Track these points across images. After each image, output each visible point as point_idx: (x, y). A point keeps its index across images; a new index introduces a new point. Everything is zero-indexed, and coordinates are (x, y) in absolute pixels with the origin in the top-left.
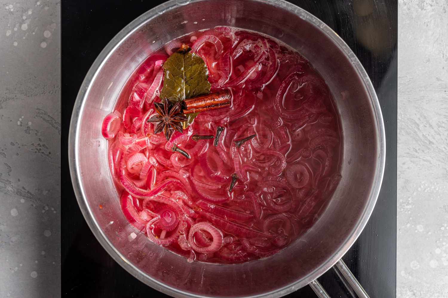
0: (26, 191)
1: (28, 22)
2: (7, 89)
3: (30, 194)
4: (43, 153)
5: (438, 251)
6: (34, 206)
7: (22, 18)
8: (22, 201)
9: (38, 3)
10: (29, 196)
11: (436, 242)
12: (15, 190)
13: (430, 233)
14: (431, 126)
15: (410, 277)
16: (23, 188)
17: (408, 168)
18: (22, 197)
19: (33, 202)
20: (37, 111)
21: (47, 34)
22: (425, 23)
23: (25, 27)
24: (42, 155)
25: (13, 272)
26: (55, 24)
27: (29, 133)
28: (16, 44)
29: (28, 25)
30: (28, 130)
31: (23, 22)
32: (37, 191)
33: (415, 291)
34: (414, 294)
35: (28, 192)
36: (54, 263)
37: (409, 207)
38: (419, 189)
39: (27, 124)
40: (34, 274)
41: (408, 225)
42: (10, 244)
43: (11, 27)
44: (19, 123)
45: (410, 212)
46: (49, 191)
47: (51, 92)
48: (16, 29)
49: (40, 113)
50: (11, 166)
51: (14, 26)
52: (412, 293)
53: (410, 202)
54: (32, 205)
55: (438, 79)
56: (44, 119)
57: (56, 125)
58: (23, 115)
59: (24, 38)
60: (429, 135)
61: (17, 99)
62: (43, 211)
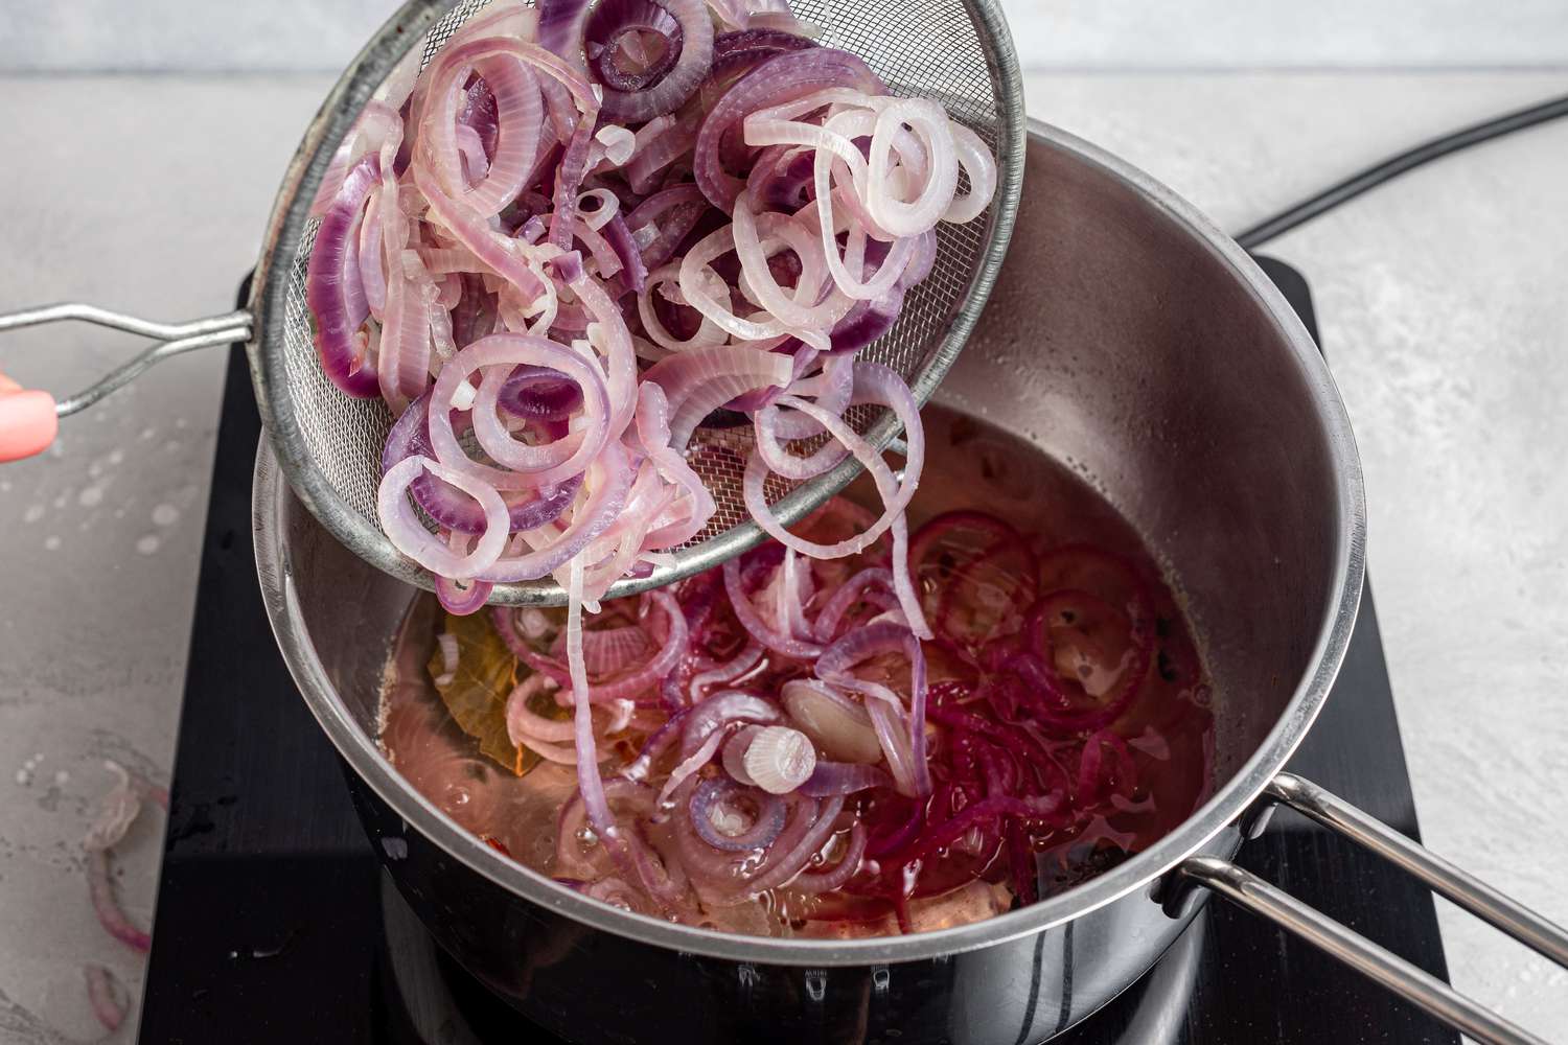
0: (10, 1006)
1: (106, 482)
3: (24, 1014)
7: (87, 472)
9: (148, 434)
10: (17, 1024)
20: (95, 738)
21: (165, 515)
23: (92, 496)
26: (191, 489)
27: (54, 809)
28: (53, 543)
29: (104, 492)
30: (50, 799)
31: (90, 482)
32: (51, 1005)
35: (17, 1008)
39: (53, 778)
43: (43, 499)
44: (22, 777)
47: (155, 679)
48: (61, 503)
49: (105, 743)
51: (58, 494)
55: (1512, 624)
58: (41, 752)
59: (85, 526)
60: (1518, 795)
61: (29, 701)
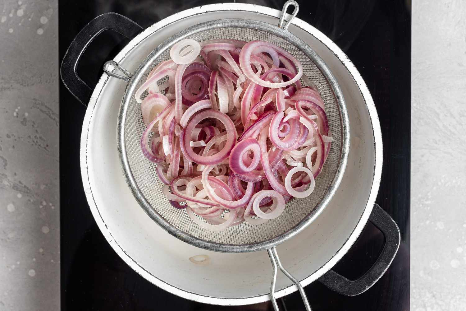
0: (23, 186)
1: (24, 7)
2: (2, 79)
3: (27, 188)
4: (40, 145)
5: (460, 250)
6: (32, 201)
7: (18, 3)
8: (20, 196)
10: (26, 191)
11: (458, 240)
12: (12, 184)
13: (451, 231)
14: (452, 115)
15: (430, 278)
16: (20, 182)
17: (428, 161)
18: (18, 192)
19: (31, 197)
20: (34, 101)
21: (44, 20)
22: (445, 4)
23: (20, 13)
24: (39, 147)
25: (10, 270)
26: (52, 10)
27: (26, 125)
28: (11, 31)
29: (24, 11)
30: (24, 122)
31: (19, 7)
32: (34, 186)
33: (435, 293)
34: (434, 296)
35: (25, 187)
36: (52, 261)
37: (428, 202)
38: (440, 183)
39: (24, 115)
40: (32, 273)
41: (428, 222)
42: (6, 241)
43: (6, 14)
44: (15, 114)
45: (429, 208)
46: (47, 185)
47: (48, 81)
48: (11, 15)
49: (37, 103)
50: (7, 160)
51: (10, 12)
52: (431, 294)
53: (429, 197)
54: (29, 200)
55: (460, 65)
56: (41, 110)
57: (53, 117)
58: (19, 106)
59: (20, 24)
60: (450, 125)
61: (13, 88)
62: (41, 207)
